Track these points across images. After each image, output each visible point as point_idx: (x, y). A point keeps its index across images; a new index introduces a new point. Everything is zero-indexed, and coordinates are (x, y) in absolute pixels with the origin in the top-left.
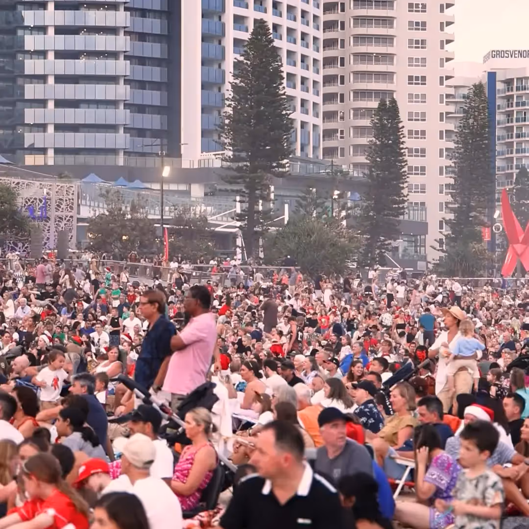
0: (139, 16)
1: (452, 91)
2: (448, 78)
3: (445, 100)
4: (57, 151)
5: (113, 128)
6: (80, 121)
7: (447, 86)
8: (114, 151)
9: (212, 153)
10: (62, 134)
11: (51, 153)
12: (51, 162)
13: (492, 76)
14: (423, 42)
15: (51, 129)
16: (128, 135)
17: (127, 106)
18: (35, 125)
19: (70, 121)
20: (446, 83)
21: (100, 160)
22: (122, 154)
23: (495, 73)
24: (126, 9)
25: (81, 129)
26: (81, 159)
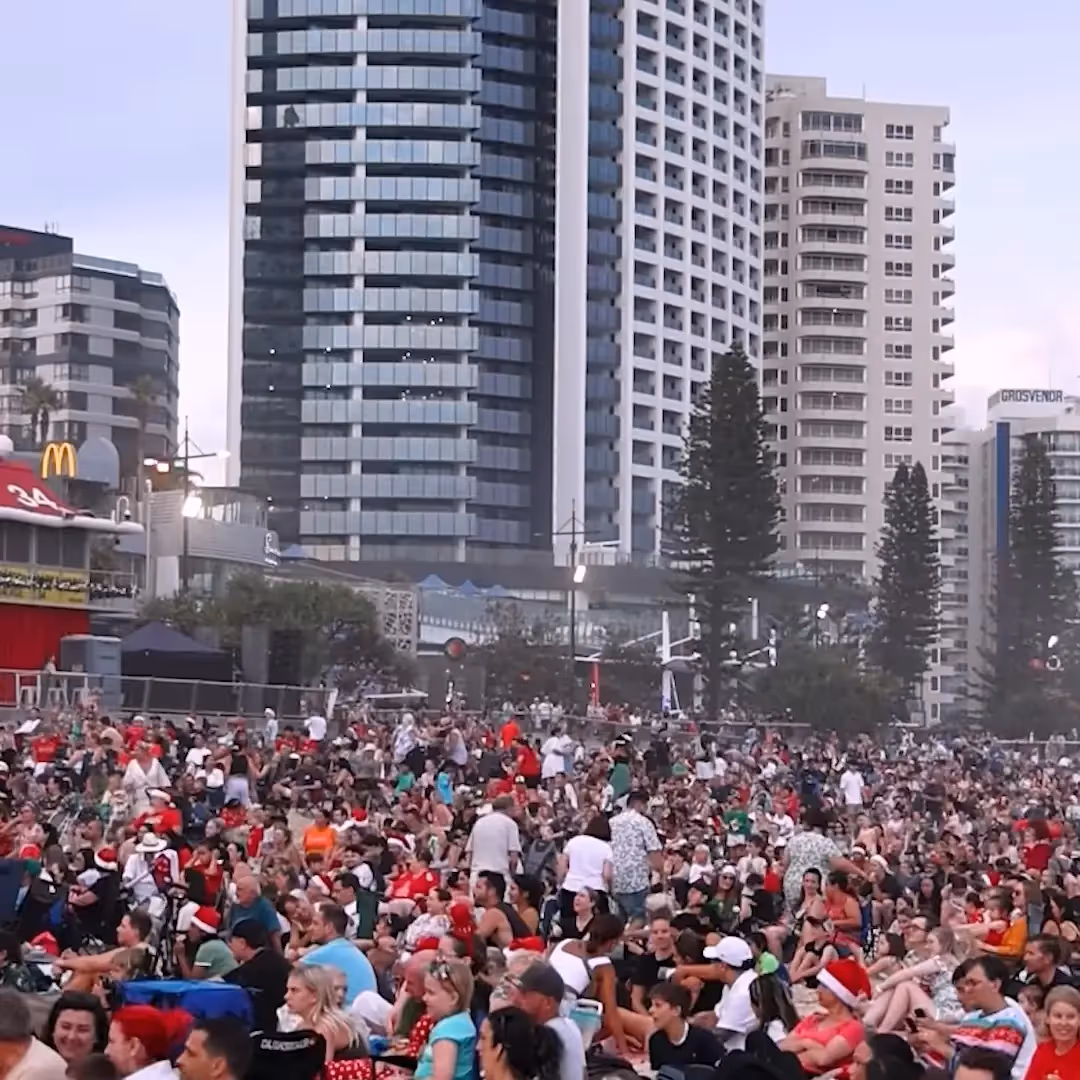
0: (491, 335)
1: (950, 451)
2: (945, 430)
3: (940, 464)
4: (365, 539)
5: (449, 504)
6: (400, 493)
7: (944, 444)
8: (450, 540)
9: (602, 544)
10: (372, 513)
11: (355, 542)
12: (355, 556)
13: (1003, 428)
14: (908, 376)
15: (355, 506)
16: (473, 515)
17: (471, 471)
18: (331, 500)
19: (384, 493)
20: (942, 438)
21: (430, 554)
22: (462, 544)
23: (1008, 425)
24: (471, 324)
25: (401, 506)
26: (401, 551)
